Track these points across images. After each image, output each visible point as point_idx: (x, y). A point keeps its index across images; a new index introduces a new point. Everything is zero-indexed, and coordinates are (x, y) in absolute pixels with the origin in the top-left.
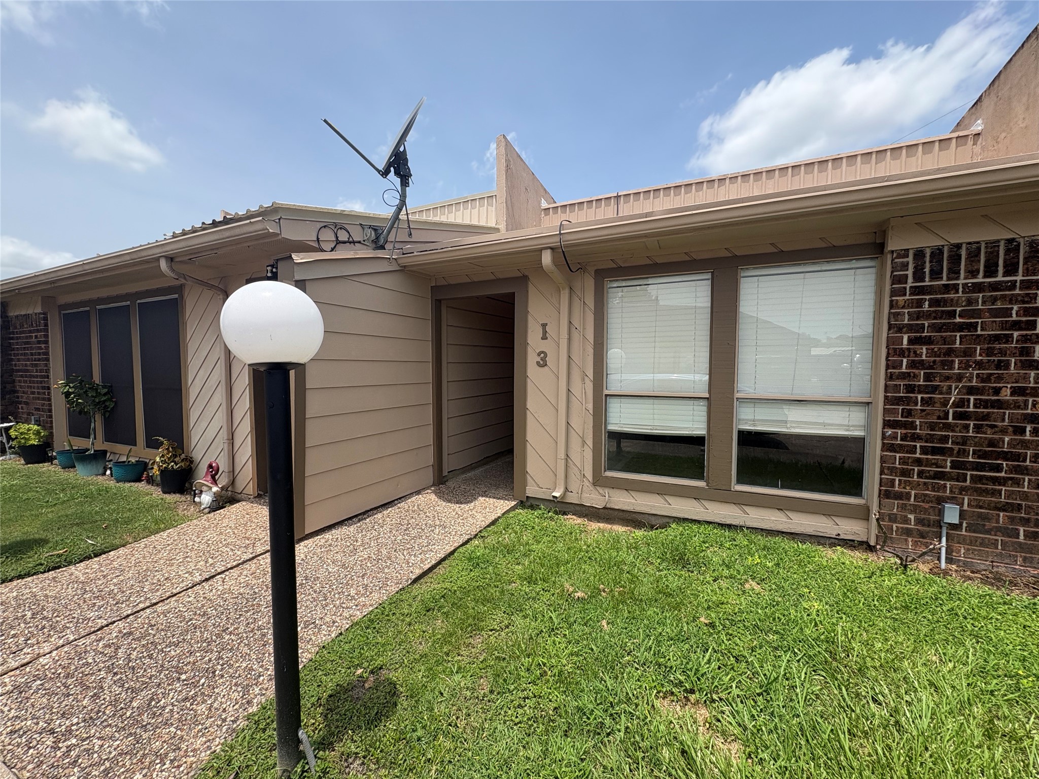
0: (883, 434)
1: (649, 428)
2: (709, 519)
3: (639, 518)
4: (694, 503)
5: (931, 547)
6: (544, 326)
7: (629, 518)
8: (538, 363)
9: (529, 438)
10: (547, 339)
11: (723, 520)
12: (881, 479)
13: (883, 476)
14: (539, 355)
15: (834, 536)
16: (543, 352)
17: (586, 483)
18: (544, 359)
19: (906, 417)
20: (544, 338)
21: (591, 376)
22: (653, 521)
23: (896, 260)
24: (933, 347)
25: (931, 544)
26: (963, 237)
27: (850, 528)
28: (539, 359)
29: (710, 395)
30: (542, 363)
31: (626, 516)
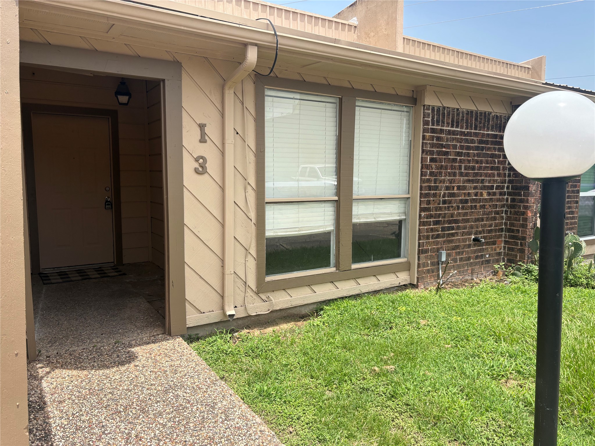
0: (420, 215)
1: (297, 229)
2: (340, 295)
3: (294, 311)
4: (330, 286)
5: (451, 274)
6: (202, 127)
7: (286, 315)
8: (196, 171)
9: (187, 259)
10: (205, 142)
11: (348, 293)
12: (419, 243)
13: (420, 241)
14: (197, 160)
15: (398, 285)
16: (202, 157)
17: (250, 293)
18: (203, 166)
19: (428, 205)
20: (203, 140)
21: (253, 184)
22: (304, 311)
23: (426, 111)
24: (437, 164)
25: (450, 273)
26: (451, 104)
27: (403, 278)
28: (196, 165)
29: (339, 198)
30: (200, 169)
31: (283, 314)
